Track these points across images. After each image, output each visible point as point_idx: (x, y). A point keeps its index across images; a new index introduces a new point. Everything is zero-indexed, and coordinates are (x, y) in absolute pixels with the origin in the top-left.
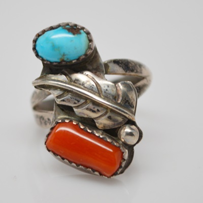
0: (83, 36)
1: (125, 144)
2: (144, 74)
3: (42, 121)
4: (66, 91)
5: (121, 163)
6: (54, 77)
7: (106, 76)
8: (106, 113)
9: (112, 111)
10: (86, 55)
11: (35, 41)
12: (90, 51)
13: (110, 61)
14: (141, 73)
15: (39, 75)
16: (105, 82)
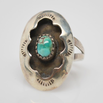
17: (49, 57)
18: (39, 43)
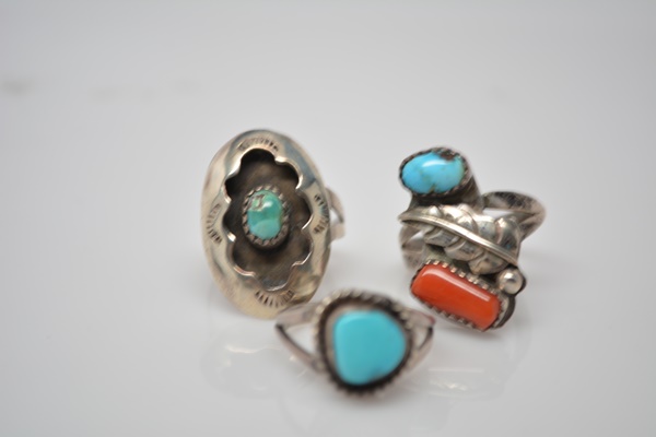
0: (458, 164)
1: (504, 293)
2: (534, 209)
3: (410, 261)
4: (437, 227)
5: (498, 315)
6: (425, 211)
7: (486, 211)
8: (483, 255)
9: (490, 252)
10: (460, 186)
11: (402, 168)
12: (465, 182)
13: (491, 194)
14: (530, 207)
15: (406, 208)
16: (485, 218)
17: (278, 240)
18: (250, 209)
